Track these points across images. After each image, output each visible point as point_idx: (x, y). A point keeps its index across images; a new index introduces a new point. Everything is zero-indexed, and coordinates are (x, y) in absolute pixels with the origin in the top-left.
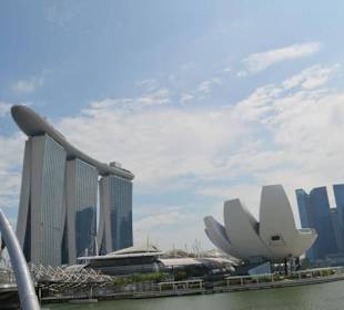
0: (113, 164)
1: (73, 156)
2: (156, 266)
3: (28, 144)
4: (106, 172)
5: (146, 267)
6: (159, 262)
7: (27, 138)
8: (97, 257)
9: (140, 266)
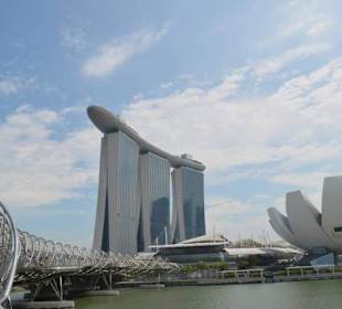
0: (184, 156)
1: (145, 150)
2: (222, 256)
3: (104, 141)
4: (178, 164)
5: (212, 256)
6: (224, 251)
7: (102, 135)
8: (167, 246)
9: (206, 255)
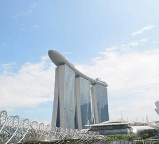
0: (97, 79)
1: (78, 75)
4: (94, 83)
5: (123, 130)
6: (129, 128)
7: (56, 67)
8: (95, 125)
